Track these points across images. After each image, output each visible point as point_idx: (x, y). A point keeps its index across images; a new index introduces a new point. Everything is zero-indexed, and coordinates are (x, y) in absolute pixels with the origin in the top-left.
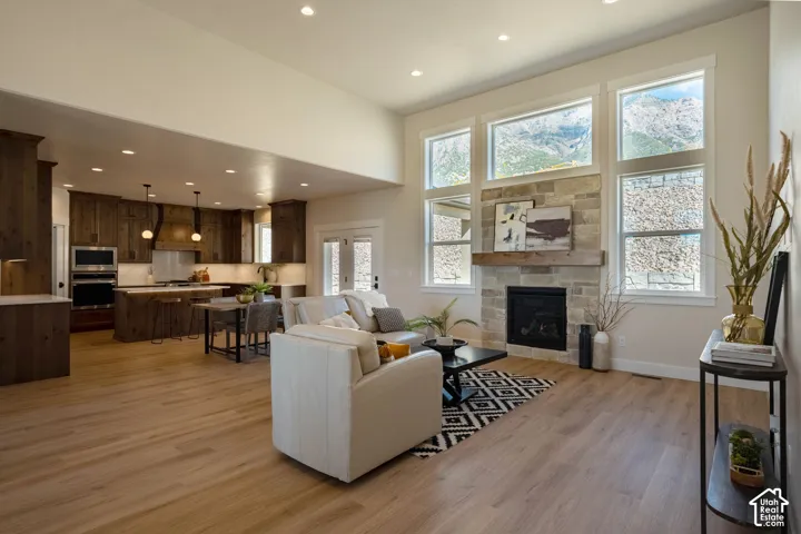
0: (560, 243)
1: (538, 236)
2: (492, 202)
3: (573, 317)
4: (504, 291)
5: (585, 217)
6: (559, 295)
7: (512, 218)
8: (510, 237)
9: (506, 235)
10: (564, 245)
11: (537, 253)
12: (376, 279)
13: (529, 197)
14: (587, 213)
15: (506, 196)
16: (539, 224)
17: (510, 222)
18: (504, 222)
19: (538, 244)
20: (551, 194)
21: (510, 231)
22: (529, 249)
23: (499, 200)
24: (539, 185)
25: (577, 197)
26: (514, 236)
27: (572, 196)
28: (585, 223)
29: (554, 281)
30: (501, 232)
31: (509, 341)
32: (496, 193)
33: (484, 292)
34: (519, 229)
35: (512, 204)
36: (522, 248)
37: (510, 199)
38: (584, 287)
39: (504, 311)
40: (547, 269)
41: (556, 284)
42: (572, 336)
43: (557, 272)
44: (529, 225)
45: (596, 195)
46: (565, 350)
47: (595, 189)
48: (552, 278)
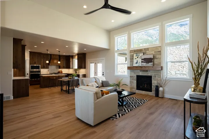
0: (150, 64)
1: (145, 62)
2: (133, 53)
3: (154, 83)
4: (136, 76)
5: (157, 57)
6: (150, 77)
7: (138, 58)
8: (137, 62)
9: (136, 62)
10: (151, 65)
11: (144, 67)
12: (103, 73)
13: (142, 52)
14: (157, 56)
15: (136, 52)
16: (145, 59)
17: (137, 59)
18: (136, 59)
19: (144, 64)
20: (148, 51)
21: (137, 61)
22: (142, 66)
23: (134, 53)
24: (145, 49)
25: (155, 52)
26: (138, 62)
27: (154, 52)
28: (157, 59)
29: (149, 74)
30: (135, 61)
31: (137, 89)
32: (134, 51)
33: (131, 77)
34: (140, 60)
35: (138, 54)
36: (140, 65)
37: (137, 53)
38: (157, 76)
39: (136, 81)
40: (147, 71)
41: (149, 75)
42: (154, 88)
43: (149, 72)
44: (142, 59)
45: (160, 52)
46: (152, 92)
47: (159, 50)
48: (148, 73)
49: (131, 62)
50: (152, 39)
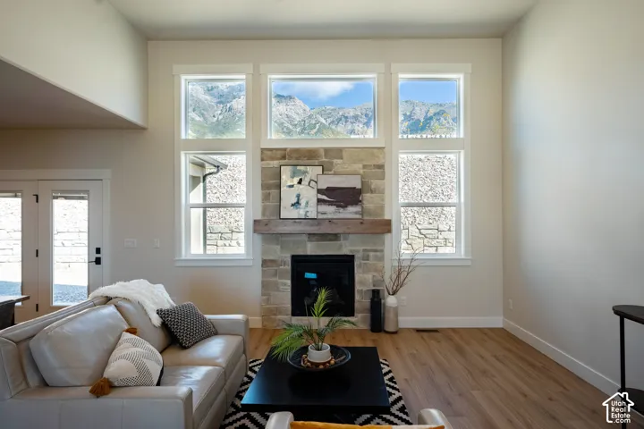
0: (351, 212)
1: (330, 203)
2: (275, 163)
3: (362, 283)
4: (289, 260)
5: (373, 187)
6: (347, 262)
7: (300, 182)
8: (298, 203)
9: (295, 200)
10: (356, 213)
11: (330, 221)
12: (98, 251)
13: (316, 162)
14: (374, 183)
15: (290, 158)
16: (329, 191)
17: (297, 186)
18: (292, 186)
19: (330, 211)
20: (339, 161)
21: (298, 196)
22: (320, 217)
23: (283, 162)
24: (327, 151)
25: (364, 167)
26: (303, 202)
27: (361, 166)
28: (372, 192)
29: (344, 248)
30: (288, 197)
31: (294, 314)
32: (279, 154)
33: (265, 263)
34: (309, 195)
35: (299, 168)
36: (312, 215)
37: (295, 162)
38: (371, 254)
39: (289, 282)
40: (335, 237)
41: (345, 251)
42: (361, 300)
43: (345, 239)
44: (319, 191)
45: (381, 167)
46: (353, 316)
47: (380, 163)
48: (341, 246)
49: (266, 198)
50: (201, 119)
